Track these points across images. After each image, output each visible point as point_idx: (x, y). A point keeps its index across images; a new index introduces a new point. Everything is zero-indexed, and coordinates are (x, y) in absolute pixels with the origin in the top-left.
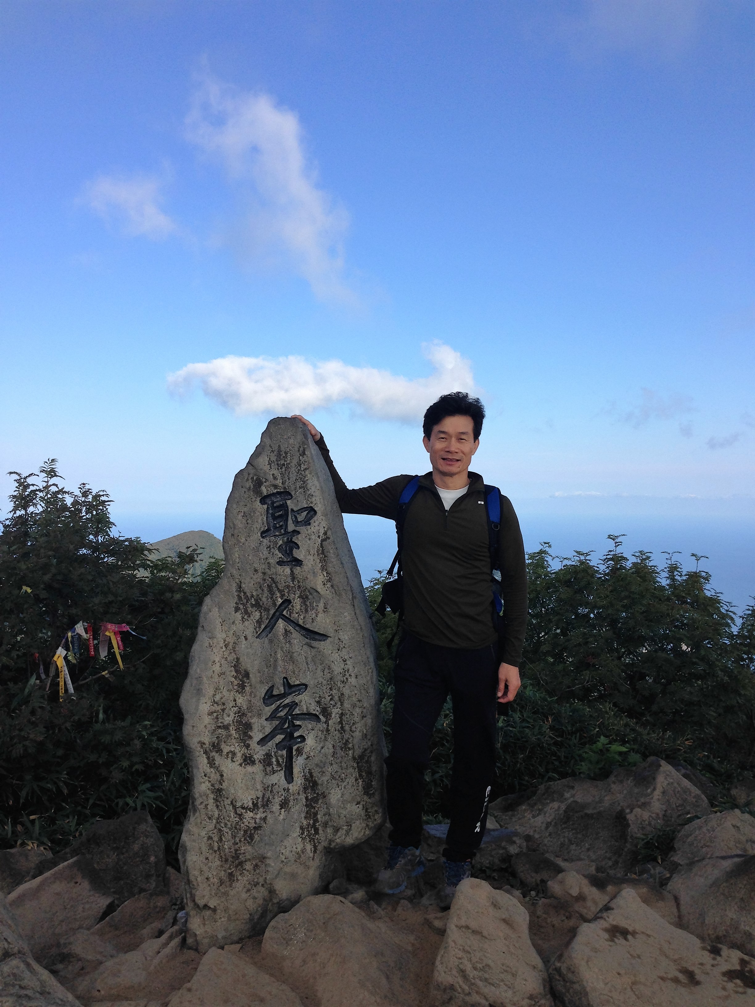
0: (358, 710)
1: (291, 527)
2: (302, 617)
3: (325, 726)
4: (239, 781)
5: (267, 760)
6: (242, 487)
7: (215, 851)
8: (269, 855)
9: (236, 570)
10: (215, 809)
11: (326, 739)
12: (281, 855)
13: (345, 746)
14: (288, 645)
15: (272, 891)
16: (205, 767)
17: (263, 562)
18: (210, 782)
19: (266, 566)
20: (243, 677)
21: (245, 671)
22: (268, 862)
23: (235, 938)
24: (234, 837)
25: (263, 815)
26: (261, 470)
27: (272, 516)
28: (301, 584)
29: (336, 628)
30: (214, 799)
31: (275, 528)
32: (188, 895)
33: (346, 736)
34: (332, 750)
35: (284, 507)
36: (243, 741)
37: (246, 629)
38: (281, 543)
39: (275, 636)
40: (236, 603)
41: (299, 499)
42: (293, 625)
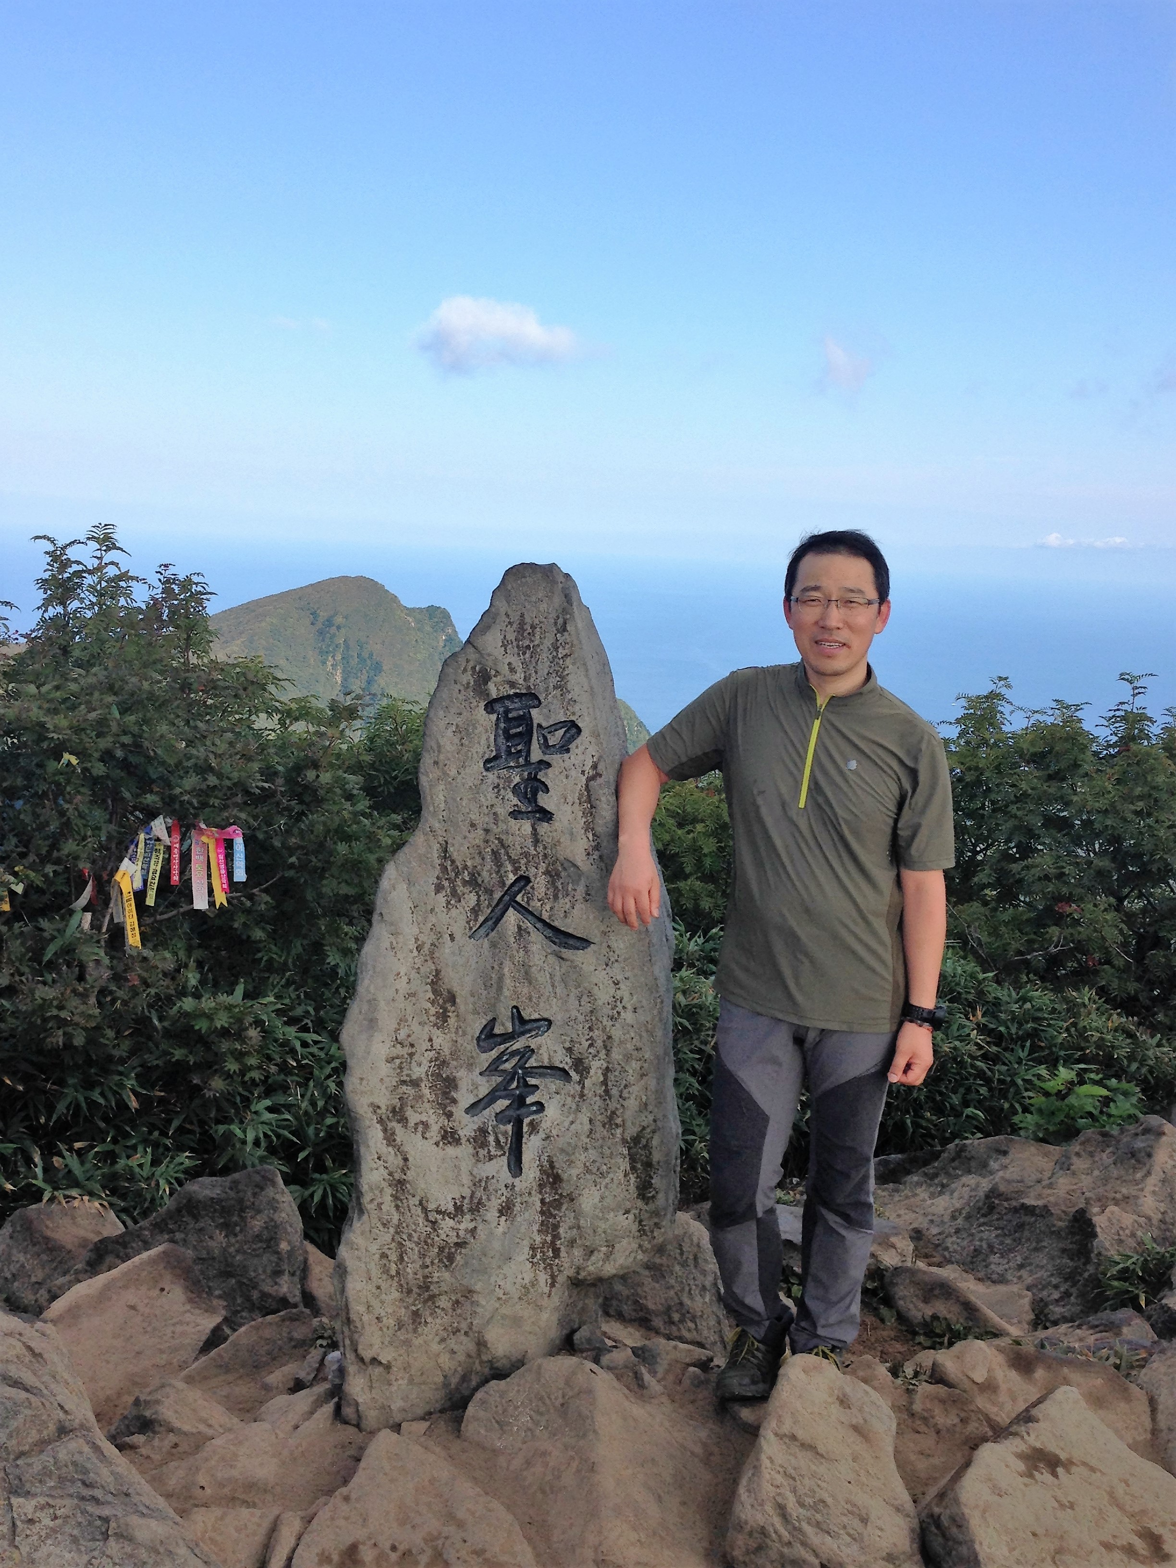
0: (635, 1065)
1: (536, 754)
2: (548, 907)
3: (578, 1088)
4: (434, 1169)
5: (480, 1138)
6: (456, 683)
7: (392, 1277)
8: (478, 1287)
9: (439, 822)
10: (393, 1210)
11: (578, 1110)
12: (497, 1289)
13: (610, 1121)
14: (522, 953)
15: (481, 1344)
16: (379, 1145)
17: (486, 811)
18: (386, 1168)
19: (489, 819)
20: (445, 1002)
21: (449, 992)
22: (475, 1297)
23: (420, 1412)
24: (423, 1256)
25: (471, 1226)
26: (489, 655)
27: (504, 733)
28: (549, 852)
29: (603, 928)
30: (392, 1195)
31: (509, 753)
32: (347, 1342)
33: (613, 1105)
34: (587, 1127)
35: (526, 720)
36: (443, 1106)
37: (452, 922)
38: (517, 779)
39: (502, 937)
40: (438, 878)
41: (552, 707)
42: (533, 920)
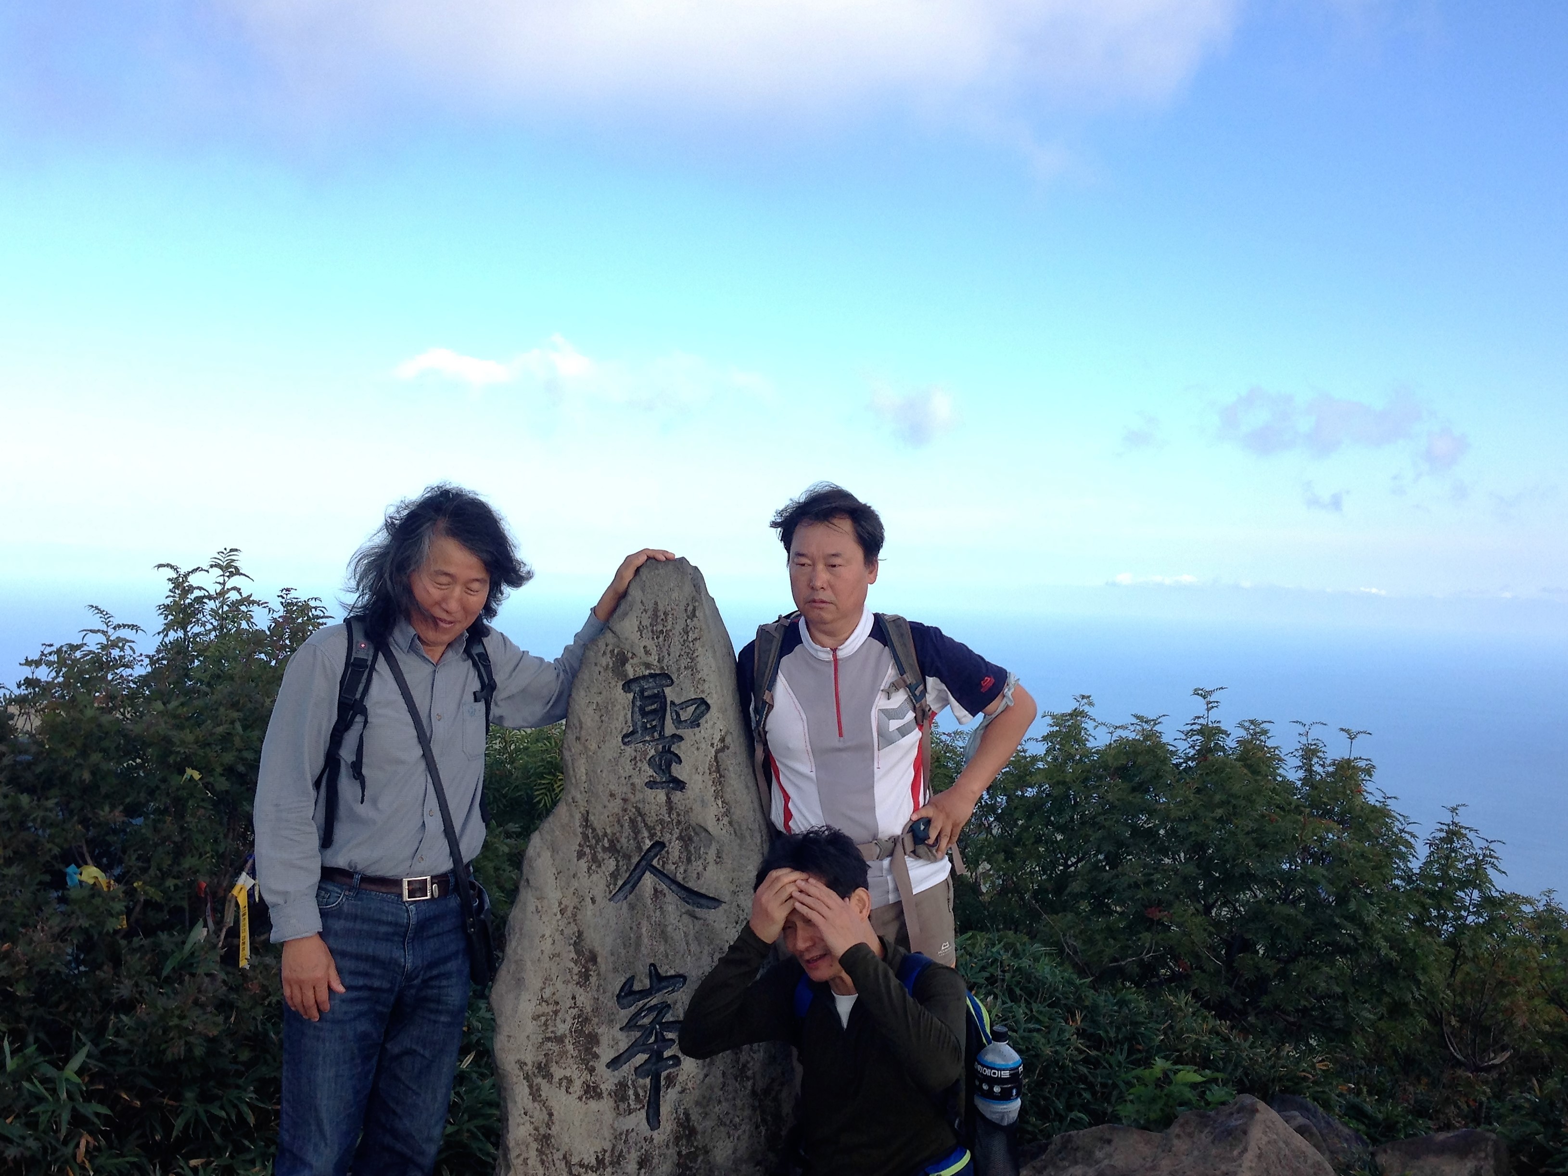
1: (670, 729)
2: (682, 870)
4: (577, 1124)
5: (620, 1093)
6: (596, 664)
9: (581, 793)
10: (539, 1165)
13: (741, 1073)
14: (658, 913)
16: (525, 1100)
18: (533, 1123)
19: (627, 789)
20: (586, 962)
21: (591, 951)
26: (627, 639)
27: (640, 710)
28: (682, 818)
29: (733, 888)
30: (537, 1150)
31: (644, 728)
34: (721, 1080)
35: (660, 698)
36: (585, 1061)
37: (593, 886)
38: (652, 752)
39: (639, 898)
40: (580, 845)
41: (683, 686)
42: (668, 882)
